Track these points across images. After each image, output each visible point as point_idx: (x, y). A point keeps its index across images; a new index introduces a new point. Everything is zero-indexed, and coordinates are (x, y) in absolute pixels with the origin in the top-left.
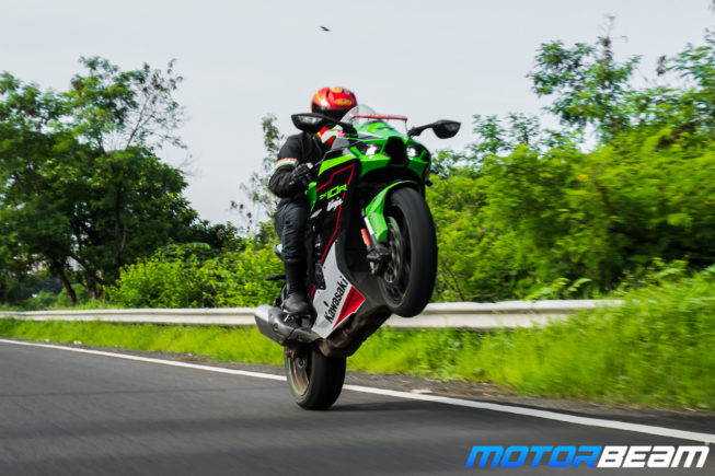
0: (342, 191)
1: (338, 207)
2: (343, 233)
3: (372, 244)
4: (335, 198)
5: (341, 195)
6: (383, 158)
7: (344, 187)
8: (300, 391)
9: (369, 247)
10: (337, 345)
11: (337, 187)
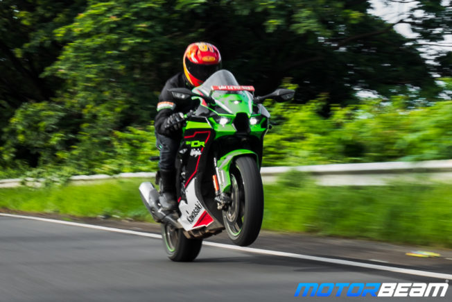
0: (201, 146)
1: (198, 156)
2: (200, 174)
3: (219, 190)
4: (196, 148)
5: (201, 148)
6: (232, 129)
7: (203, 144)
8: (172, 250)
9: (217, 192)
10: (196, 236)
11: (198, 142)
